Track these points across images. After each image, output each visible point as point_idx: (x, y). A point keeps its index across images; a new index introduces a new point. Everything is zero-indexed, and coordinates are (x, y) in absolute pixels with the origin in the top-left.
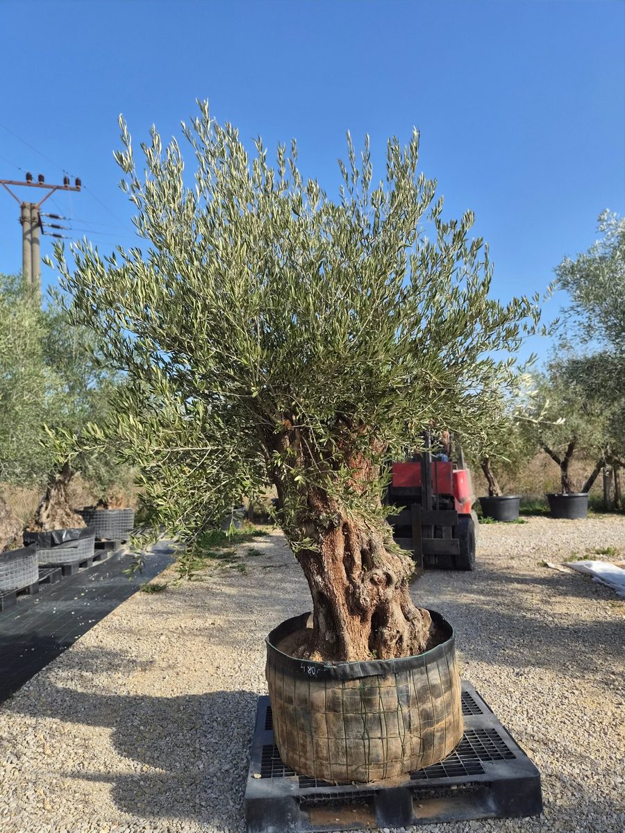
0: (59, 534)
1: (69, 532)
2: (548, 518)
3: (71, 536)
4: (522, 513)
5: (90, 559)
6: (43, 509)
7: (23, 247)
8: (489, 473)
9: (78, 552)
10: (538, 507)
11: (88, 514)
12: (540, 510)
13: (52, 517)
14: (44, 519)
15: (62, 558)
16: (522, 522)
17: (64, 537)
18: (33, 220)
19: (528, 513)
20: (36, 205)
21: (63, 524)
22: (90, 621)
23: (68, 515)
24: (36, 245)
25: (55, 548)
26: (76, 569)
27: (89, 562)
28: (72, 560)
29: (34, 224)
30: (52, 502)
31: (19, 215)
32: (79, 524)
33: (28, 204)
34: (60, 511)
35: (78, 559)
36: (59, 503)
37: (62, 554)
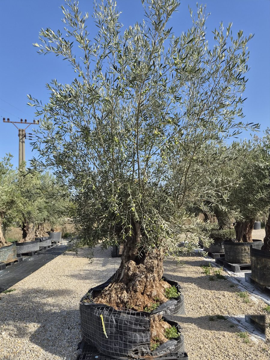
0: (42, 238)
1: (45, 238)
5: (50, 246)
6: (37, 231)
7: (19, 144)
9: (47, 243)
11: (49, 233)
13: (40, 234)
14: (37, 234)
18: (23, 135)
20: (24, 130)
21: (43, 235)
23: (44, 233)
24: (23, 144)
25: (41, 242)
26: (47, 248)
29: (23, 136)
30: (39, 229)
31: (18, 133)
32: (47, 236)
33: (21, 130)
34: (42, 232)
35: (47, 245)
36: (41, 230)
37: (43, 244)
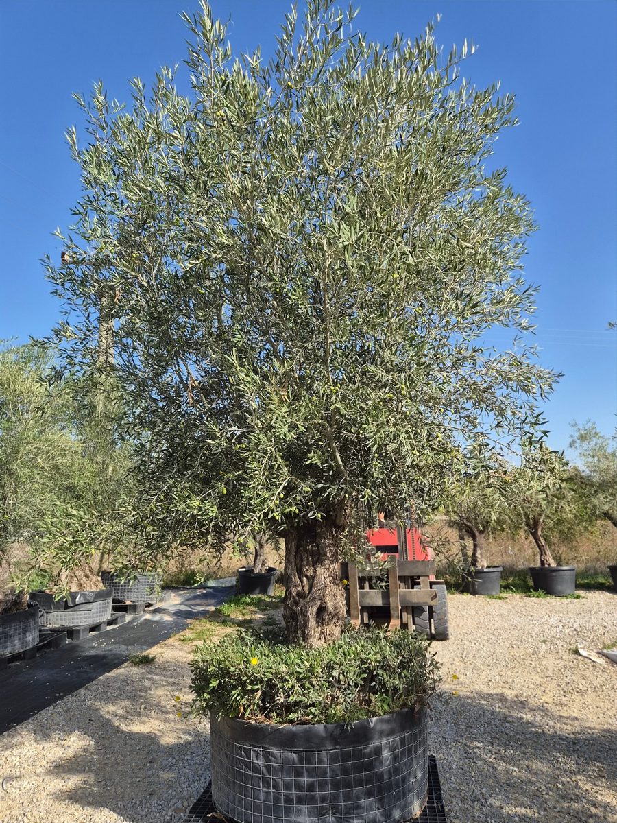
0: (73, 596)
1: (83, 595)
2: (610, 593)
3: (85, 599)
4: (578, 587)
5: (104, 623)
8: (540, 541)
9: (91, 615)
10: (601, 580)
12: (603, 584)
13: (70, 578)
14: (63, 579)
15: (75, 621)
16: (578, 597)
17: (77, 599)
19: (588, 587)
21: (80, 585)
22: (57, 695)
25: (68, 610)
26: (85, 633)
27: (102, 626)
28: (83, 624)
32: (96, 586)
35: (91, 623)
37: (75, 617)
